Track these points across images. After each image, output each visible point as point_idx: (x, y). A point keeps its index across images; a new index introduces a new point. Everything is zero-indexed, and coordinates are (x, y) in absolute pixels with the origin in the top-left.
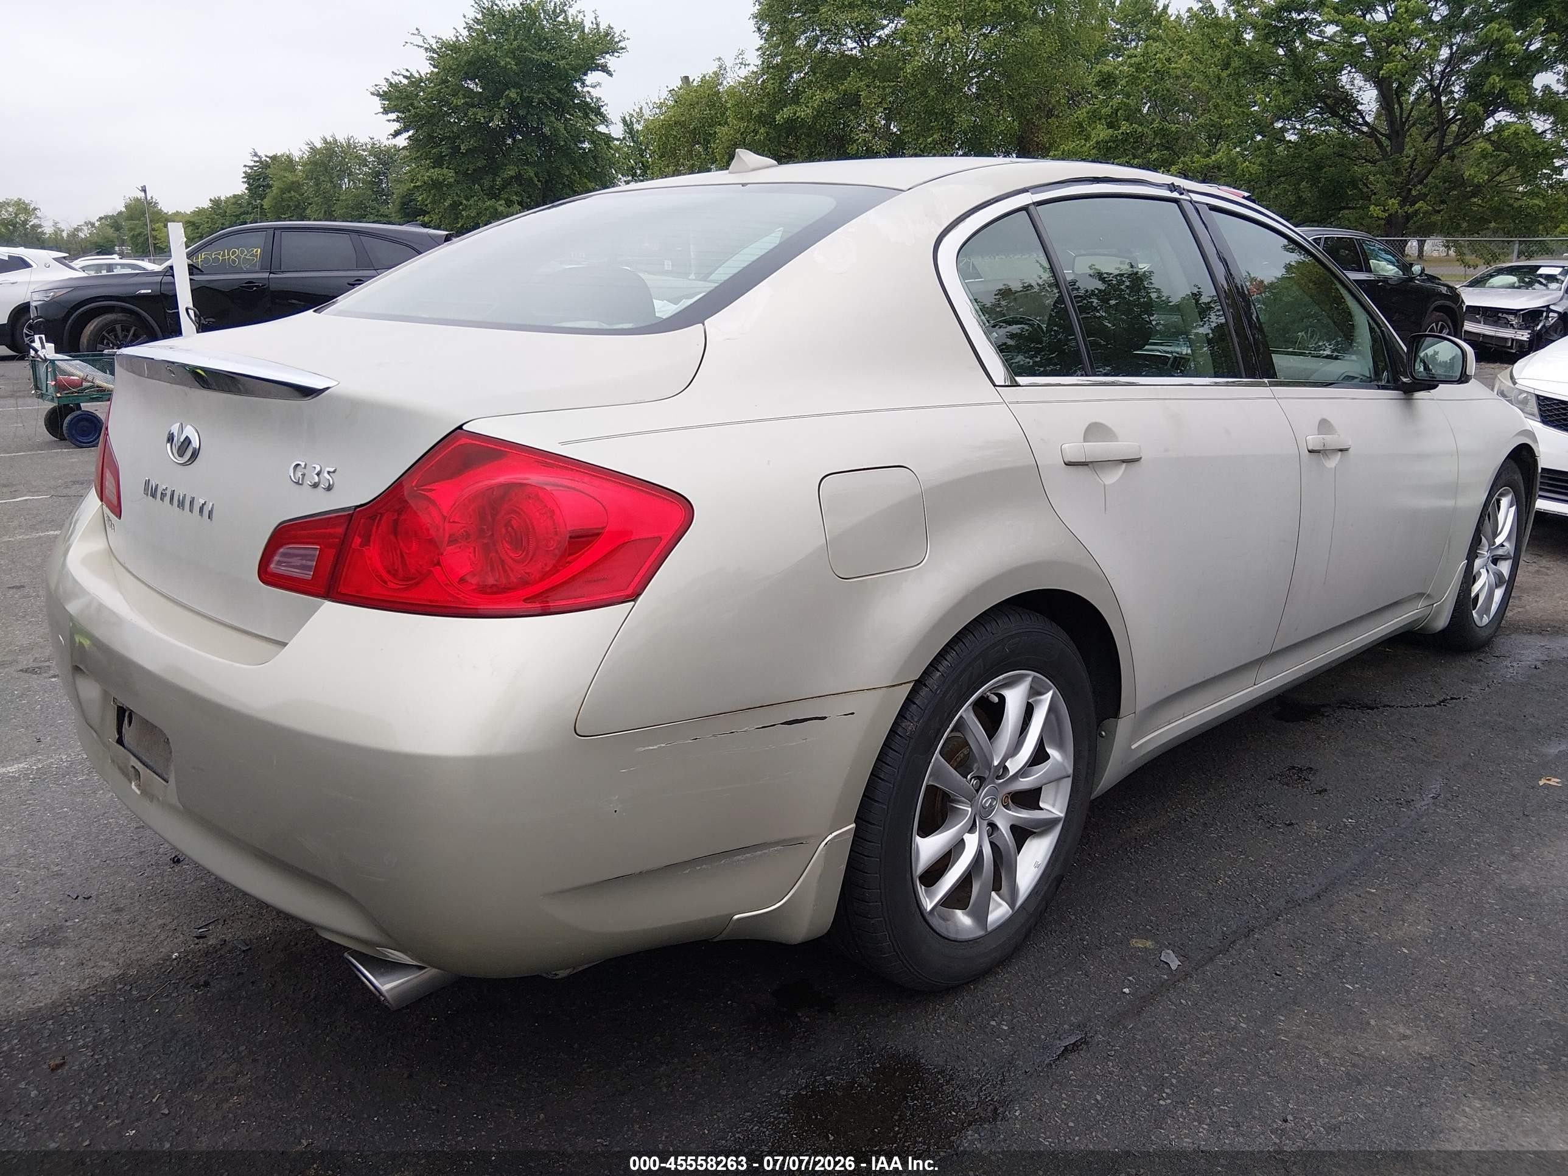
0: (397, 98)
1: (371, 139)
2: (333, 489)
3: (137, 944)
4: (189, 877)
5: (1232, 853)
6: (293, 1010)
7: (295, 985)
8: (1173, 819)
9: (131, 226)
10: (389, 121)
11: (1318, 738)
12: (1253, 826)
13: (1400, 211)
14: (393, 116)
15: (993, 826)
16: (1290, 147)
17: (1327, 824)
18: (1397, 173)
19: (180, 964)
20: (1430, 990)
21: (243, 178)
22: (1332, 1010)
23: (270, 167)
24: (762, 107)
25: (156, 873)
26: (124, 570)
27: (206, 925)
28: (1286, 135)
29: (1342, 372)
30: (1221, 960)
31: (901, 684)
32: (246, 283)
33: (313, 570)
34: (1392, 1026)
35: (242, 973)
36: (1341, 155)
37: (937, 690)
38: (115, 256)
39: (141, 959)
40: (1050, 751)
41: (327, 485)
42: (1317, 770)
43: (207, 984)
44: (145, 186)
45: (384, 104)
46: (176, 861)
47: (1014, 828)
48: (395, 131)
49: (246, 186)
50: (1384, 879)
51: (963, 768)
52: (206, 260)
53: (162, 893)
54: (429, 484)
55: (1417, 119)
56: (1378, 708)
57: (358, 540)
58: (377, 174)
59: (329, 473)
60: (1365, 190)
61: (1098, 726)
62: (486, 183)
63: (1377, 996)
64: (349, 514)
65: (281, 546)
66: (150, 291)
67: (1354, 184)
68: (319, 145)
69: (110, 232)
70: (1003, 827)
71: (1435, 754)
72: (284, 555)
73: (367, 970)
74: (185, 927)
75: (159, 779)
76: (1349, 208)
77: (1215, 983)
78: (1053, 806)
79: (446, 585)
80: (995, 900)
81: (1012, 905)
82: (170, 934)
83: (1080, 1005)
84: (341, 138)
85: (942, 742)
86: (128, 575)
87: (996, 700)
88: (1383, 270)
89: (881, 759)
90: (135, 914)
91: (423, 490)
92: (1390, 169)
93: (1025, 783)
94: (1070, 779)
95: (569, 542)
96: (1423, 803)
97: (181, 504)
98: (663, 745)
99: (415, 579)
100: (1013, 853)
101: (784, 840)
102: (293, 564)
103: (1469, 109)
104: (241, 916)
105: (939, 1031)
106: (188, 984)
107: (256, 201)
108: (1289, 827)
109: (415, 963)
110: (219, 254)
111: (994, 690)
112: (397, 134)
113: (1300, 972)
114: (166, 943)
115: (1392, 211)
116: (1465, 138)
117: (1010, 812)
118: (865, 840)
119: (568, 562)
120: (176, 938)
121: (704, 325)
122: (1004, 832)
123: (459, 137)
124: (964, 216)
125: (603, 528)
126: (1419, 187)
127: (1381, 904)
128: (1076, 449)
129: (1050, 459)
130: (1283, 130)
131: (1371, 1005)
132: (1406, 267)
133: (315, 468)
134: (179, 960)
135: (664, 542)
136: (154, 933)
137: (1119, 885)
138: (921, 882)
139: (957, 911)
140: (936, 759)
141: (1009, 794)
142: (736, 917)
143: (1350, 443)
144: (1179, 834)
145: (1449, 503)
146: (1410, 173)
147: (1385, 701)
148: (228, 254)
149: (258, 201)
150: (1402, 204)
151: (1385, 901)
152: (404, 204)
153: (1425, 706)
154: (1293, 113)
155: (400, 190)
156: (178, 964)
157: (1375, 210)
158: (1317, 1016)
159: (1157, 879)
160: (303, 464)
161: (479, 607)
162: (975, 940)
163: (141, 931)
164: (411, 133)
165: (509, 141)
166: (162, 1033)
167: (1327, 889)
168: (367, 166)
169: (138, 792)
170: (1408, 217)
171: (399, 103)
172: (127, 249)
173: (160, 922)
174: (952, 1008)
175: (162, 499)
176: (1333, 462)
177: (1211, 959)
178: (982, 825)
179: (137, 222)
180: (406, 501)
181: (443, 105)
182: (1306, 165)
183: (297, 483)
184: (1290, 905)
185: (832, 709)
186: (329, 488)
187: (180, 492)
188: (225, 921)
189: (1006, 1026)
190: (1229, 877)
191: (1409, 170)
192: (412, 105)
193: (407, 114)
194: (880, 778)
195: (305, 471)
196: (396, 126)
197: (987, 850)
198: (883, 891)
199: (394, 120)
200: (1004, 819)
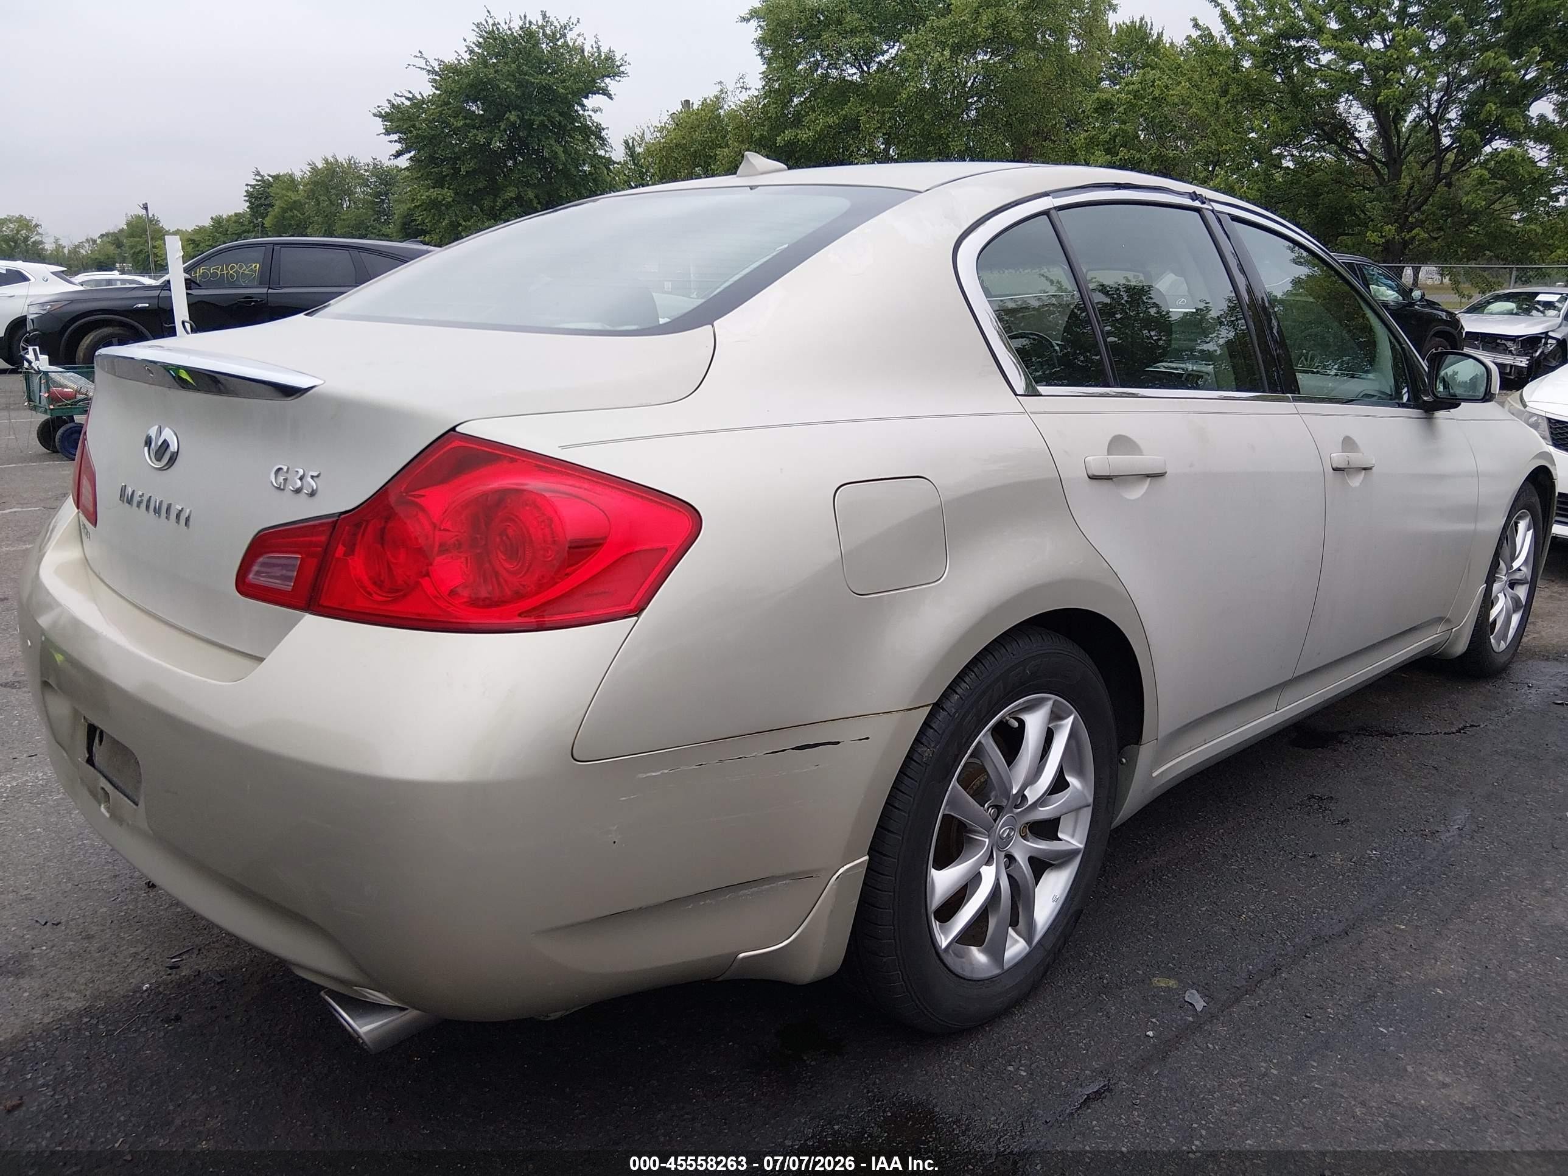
0: (399, 120)
1: (374, 159)
2: (316, 496)
3: (106, 973)
4: (164, 903)
5: (1255, 886)
6: (268, 1047)
7: (272, 1020)
8: (1192, 849)
9: (133, 244)
10: (391, 142)
11: (1338, 766)
12: (1275, 858)
13: (1397, 237)
14: (395, 137)
15: (1010, 858)
16: (1289, 174)
17: (1351, 856)
18: (1394, 199)
19: (151, 997)
20: (1468, 1034)
21: (245, 196)
22: (1366, 1055)
23: (272, 186)
24: (763, 130)
25: (129, 898)
26: (99, 582)
27: (180, 954)
28: (1283, 161)
29: (1360, 390)
30: (1248, 1001)
31: (919, 707)
32: (245, 298)
33: (294, 580)
34: (1431, 1073)
35: (216, 1007)
36: (1339, 182)
37: (955, 713)
38: (116, 272)
39: (110, 990)
40: (1069, 779)
41: (310, 491)
42: (1337, 800)
43: (178, 1018)
44: (146, 204)
45: (386, 125)
46: (151, 886)
47: (1032, 860)
48: (397, 152)
49: (248, 204)
50: (1412, 914)
51: (980, 795)
52: (204, 275)
53: (135, 919)
54: (419, 489)
55: (1415, 146)
56: (1397, 735)
57: (341, 549)
58: (378, 195)
59: (312, 477)
60: (1362, 216)
61: (1119, 752)
62: (487, 204)
63: (1413, 1040)
64: (333, 521)
65: (261, 555)
66: (147, 305)
67: (1351, 209)
68: (320, 165)
69: (112, 250)
70: (1021, 859)
71: (1457, 783)
72: (264, 564)
73: (344, 1010)
74: (157, 957)
75: (129, 802)
76: (1347, 234)
77: (1243, 1026)
78: (1072, 838)
79: (435, 597)
80: (1012, 937)
81: (1029, 941)
82: (142, 964)
83: (1101, 1050)
84: (342, 159)
85: (960, 768)
86: (102, 584)
87: (1016, 724)
88: (1382, 295)
89: (896, 787)
90: (106, 941)
91: (413, 496)
92: (1387, 196)
93: (1045, 812)
94: (1090, 809)
95: (568, 552)
96: (1448, 834)
97: (157, 511)
98: (666, 771)
99: (402, 590)
100: (1030, 886)
101: (793, 874)
102: (273, 574)
103: (1466, 136)
104: (217, 945)
105: (953, 1077)
106: (158, 1018)
107: (257, 220)
108: (1313, 859)
109: (397, 1004)
110: (218, 269)
111: (1014, 715)
112: (398, 154)
113: (1331, 1013)
114: (136, 974)
115: (1390, 237)
116: (1463, 166)
117: (1029, 843)
118: (879, 873)
119: (567, 574)
120: (148, 968)
121: (713, 326)
122: (1022, 865)
123: (459, 159)
124: (983, 219)
125: (606, 538)
126: (1416, 214)
127: (1411, 941)
128: (1100, 462)
129: (1073, 472)
130: (1280, 156)
131: (1408, 1050)
132: (1405, 292)
133: (297, 471)
134: (149, 991)
135: (670, 553)
136: (125, 962)
137: (1138, 920)
138: (936, 918)
139: (972, 948)
140: (954, 787)
141: (1027, 824)
142: (741, 955)
143: (1374, 462)
144: (1199, 865)
145: (1470, 527)
146: (1407, 200)
147: (1404, 728)
148: (227, 269)
149: (260, 220)
150: (1400, 230)
151: (1416, 938)
152: (404, 224)
153: (1445, 733)
154: (1291, 140)
155: (400, 210)
156: (148, 996)
157: (1372, 236)
158: (1352, 1062)
159: (1177, 913)
160: (285, 469)
161: (471, 621)
162: (991, 979)
163: (111, 960)
164: (412, 153)
165: (510, 163)
166: (128, 1071)
167: (1354, 925)
168: (369, 186)
169: (108, 815)
170: (1405, 244)
171: (401, 124)
172: (128, 266)
173: (133, 950)
174: (967, 1052)
175: (138, 506)
176: (1356, 481)
177: (1237, 1000)
178: (999, 857)
179: (138, 239)
180: (392, 508)
181: (444, 127)
182: (1304, 192)
183: (279, 488)
184: (1316, 942)
185: (847, 733)
186: (313, 494)
187: (157, 499)
188: (199, 950)
189: (1024, 1071)
190: (1253, 912)
191: (1406, 197)
192: (414, 126)
193: (409, 135)
194: (895, 808)
195: (288, 476)
196: (398, 147)
197: (1005, 883)
198: (896, 927)
199: (396, 141)
200: (1022, 849)
